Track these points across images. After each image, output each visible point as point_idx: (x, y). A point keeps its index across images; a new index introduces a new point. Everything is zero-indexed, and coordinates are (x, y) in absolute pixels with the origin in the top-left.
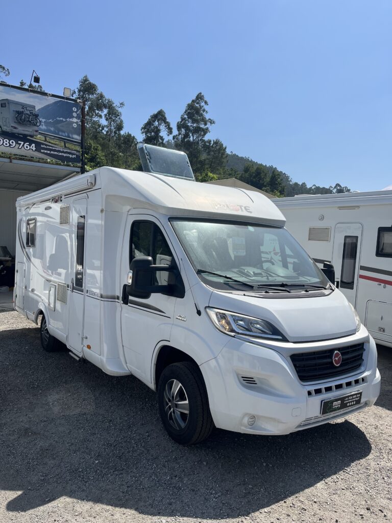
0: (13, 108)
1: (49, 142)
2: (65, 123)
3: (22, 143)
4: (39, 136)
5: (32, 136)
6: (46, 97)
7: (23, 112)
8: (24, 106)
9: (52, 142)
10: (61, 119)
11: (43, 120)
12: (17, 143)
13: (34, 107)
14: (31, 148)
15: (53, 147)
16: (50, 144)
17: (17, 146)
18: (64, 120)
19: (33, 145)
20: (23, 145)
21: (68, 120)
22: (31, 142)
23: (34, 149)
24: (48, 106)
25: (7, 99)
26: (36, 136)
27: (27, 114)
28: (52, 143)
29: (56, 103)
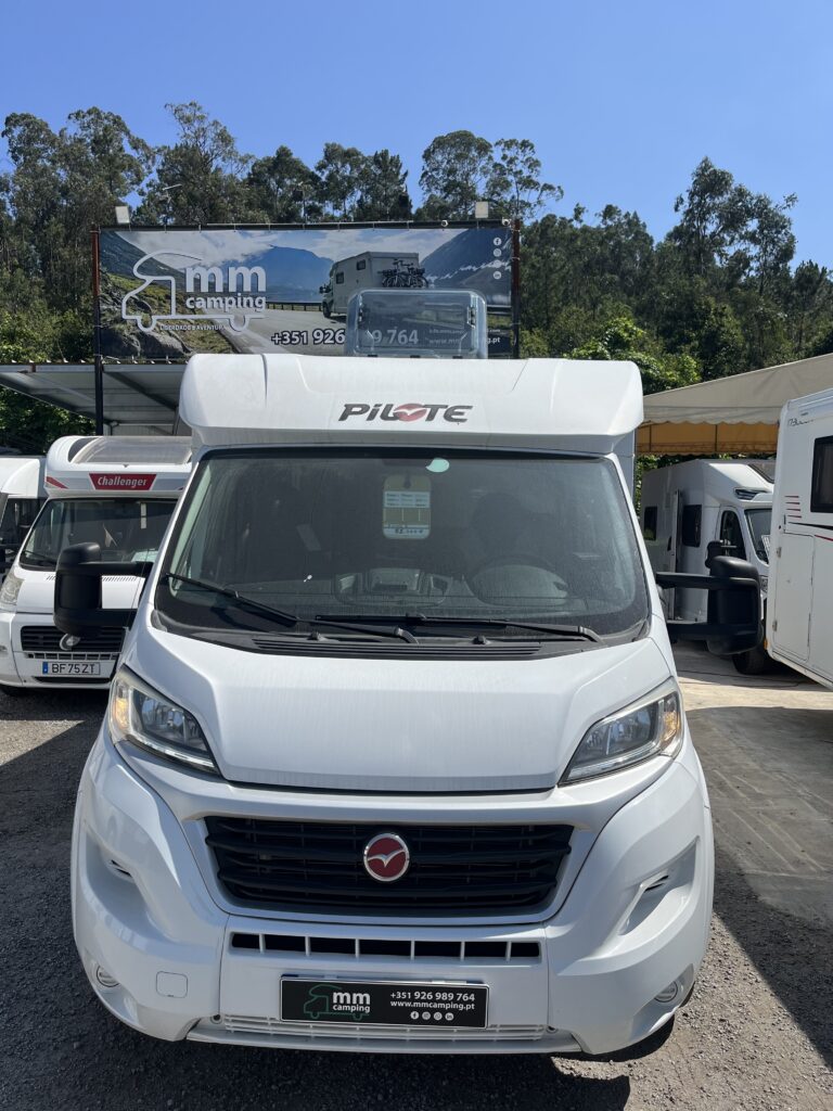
0: (378, 267)
1: (445, 321)
2: (478, 274)
3: (394, 332)
4: (425, 312)
5: (409, 316)
6: (441, 230)
7: (395, 271)
8: (396, 258)
9: (451, 319)
10: (469, 268)
11: (433, 279)
12: (385, 334)
13: (416, 256)
14: (411, 340)
15: (452, 329)
16: (447, 325)
17: (386, 339)
18: (475, 269)
19: (415, 332)
20: (396, 337)
21: (483, 267)
22: (409, 328)
23: (416, 340)
24: (443, 248)
25: (368, 253)
26: (420, 313)
27: (403, 273)
28: (449, 322)
29: (459, 237)
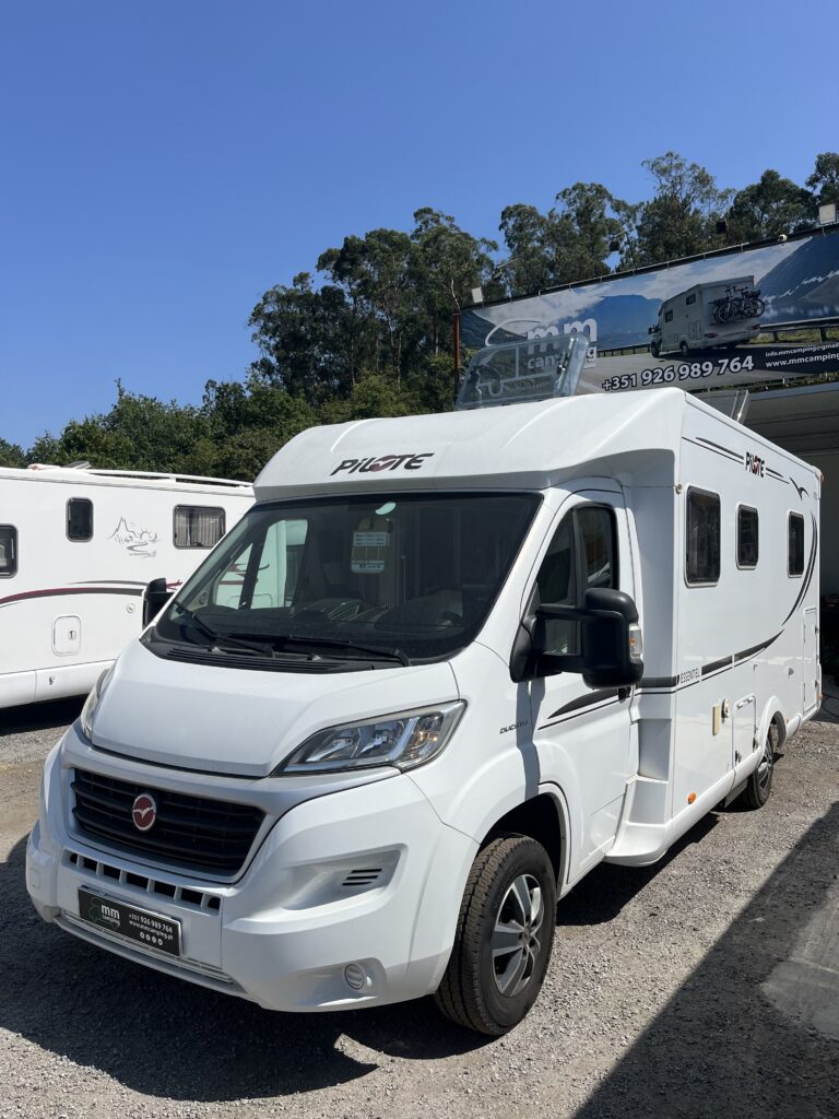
0: (709, 297)
1: (785, 341)
2: (826, 283)
3: (726, 361)
4: (761, 335)
5: (745, 341)
6: (780, 246)
7: (728, 298)
8: (728, 285)
9: (792, 338)
10: (814, 279)
11: (770, 299)
12: (715, 364)
13: (751, 279)
14: (744, 365)
15: (793, 348)
16: (786, 345)
17: (717, 369)
18: (820, 279)
19: (749, 358)
20: (728, 366)
21: (830, 275)
22: (743, 354)
23: (750, 365)
24: (783, 264)
25: (698, 286)
26: (755, 337)
27: (737, 299)
28: (791, 342)
29: (802, 249)
